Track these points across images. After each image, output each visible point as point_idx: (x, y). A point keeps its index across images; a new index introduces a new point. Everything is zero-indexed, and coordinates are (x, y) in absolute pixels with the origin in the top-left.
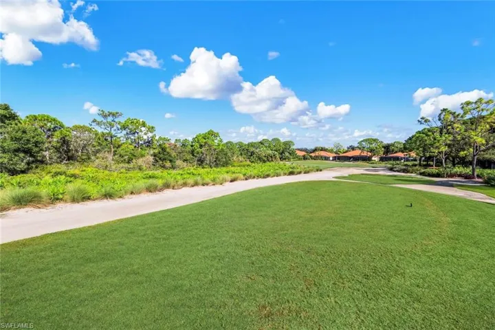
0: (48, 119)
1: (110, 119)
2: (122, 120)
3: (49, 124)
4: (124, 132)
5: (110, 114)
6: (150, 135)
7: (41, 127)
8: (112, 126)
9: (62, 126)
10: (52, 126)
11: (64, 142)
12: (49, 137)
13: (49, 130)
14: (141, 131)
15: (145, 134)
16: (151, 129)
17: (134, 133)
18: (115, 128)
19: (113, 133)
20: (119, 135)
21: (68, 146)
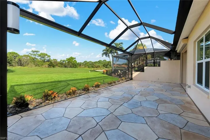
0: (14, 53)
1: (35, 53)
2: (39, 53)
3: (15, 55)
4: (40, 57)
5: (35, 51)
6: (49, 58)
7: (12, 56)
8: (36, 56)
9: (19, 55)
10: (16, 55)
11: (20, 60)
12: (15, 59)
13: (15, 57)
14: (45, 57)
15: (47, 58)
16: (49, 56)
17: (43, 58)
18: (37, 56)
19: (36, 57)
20: (38, 58)
21: (21, 61)
